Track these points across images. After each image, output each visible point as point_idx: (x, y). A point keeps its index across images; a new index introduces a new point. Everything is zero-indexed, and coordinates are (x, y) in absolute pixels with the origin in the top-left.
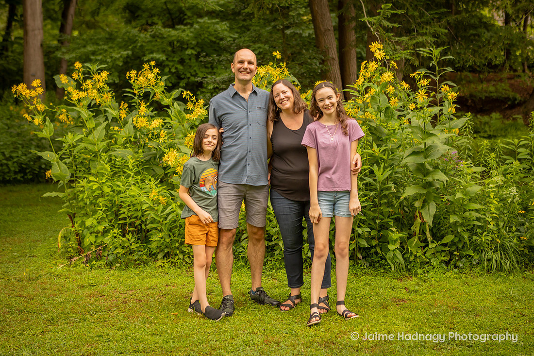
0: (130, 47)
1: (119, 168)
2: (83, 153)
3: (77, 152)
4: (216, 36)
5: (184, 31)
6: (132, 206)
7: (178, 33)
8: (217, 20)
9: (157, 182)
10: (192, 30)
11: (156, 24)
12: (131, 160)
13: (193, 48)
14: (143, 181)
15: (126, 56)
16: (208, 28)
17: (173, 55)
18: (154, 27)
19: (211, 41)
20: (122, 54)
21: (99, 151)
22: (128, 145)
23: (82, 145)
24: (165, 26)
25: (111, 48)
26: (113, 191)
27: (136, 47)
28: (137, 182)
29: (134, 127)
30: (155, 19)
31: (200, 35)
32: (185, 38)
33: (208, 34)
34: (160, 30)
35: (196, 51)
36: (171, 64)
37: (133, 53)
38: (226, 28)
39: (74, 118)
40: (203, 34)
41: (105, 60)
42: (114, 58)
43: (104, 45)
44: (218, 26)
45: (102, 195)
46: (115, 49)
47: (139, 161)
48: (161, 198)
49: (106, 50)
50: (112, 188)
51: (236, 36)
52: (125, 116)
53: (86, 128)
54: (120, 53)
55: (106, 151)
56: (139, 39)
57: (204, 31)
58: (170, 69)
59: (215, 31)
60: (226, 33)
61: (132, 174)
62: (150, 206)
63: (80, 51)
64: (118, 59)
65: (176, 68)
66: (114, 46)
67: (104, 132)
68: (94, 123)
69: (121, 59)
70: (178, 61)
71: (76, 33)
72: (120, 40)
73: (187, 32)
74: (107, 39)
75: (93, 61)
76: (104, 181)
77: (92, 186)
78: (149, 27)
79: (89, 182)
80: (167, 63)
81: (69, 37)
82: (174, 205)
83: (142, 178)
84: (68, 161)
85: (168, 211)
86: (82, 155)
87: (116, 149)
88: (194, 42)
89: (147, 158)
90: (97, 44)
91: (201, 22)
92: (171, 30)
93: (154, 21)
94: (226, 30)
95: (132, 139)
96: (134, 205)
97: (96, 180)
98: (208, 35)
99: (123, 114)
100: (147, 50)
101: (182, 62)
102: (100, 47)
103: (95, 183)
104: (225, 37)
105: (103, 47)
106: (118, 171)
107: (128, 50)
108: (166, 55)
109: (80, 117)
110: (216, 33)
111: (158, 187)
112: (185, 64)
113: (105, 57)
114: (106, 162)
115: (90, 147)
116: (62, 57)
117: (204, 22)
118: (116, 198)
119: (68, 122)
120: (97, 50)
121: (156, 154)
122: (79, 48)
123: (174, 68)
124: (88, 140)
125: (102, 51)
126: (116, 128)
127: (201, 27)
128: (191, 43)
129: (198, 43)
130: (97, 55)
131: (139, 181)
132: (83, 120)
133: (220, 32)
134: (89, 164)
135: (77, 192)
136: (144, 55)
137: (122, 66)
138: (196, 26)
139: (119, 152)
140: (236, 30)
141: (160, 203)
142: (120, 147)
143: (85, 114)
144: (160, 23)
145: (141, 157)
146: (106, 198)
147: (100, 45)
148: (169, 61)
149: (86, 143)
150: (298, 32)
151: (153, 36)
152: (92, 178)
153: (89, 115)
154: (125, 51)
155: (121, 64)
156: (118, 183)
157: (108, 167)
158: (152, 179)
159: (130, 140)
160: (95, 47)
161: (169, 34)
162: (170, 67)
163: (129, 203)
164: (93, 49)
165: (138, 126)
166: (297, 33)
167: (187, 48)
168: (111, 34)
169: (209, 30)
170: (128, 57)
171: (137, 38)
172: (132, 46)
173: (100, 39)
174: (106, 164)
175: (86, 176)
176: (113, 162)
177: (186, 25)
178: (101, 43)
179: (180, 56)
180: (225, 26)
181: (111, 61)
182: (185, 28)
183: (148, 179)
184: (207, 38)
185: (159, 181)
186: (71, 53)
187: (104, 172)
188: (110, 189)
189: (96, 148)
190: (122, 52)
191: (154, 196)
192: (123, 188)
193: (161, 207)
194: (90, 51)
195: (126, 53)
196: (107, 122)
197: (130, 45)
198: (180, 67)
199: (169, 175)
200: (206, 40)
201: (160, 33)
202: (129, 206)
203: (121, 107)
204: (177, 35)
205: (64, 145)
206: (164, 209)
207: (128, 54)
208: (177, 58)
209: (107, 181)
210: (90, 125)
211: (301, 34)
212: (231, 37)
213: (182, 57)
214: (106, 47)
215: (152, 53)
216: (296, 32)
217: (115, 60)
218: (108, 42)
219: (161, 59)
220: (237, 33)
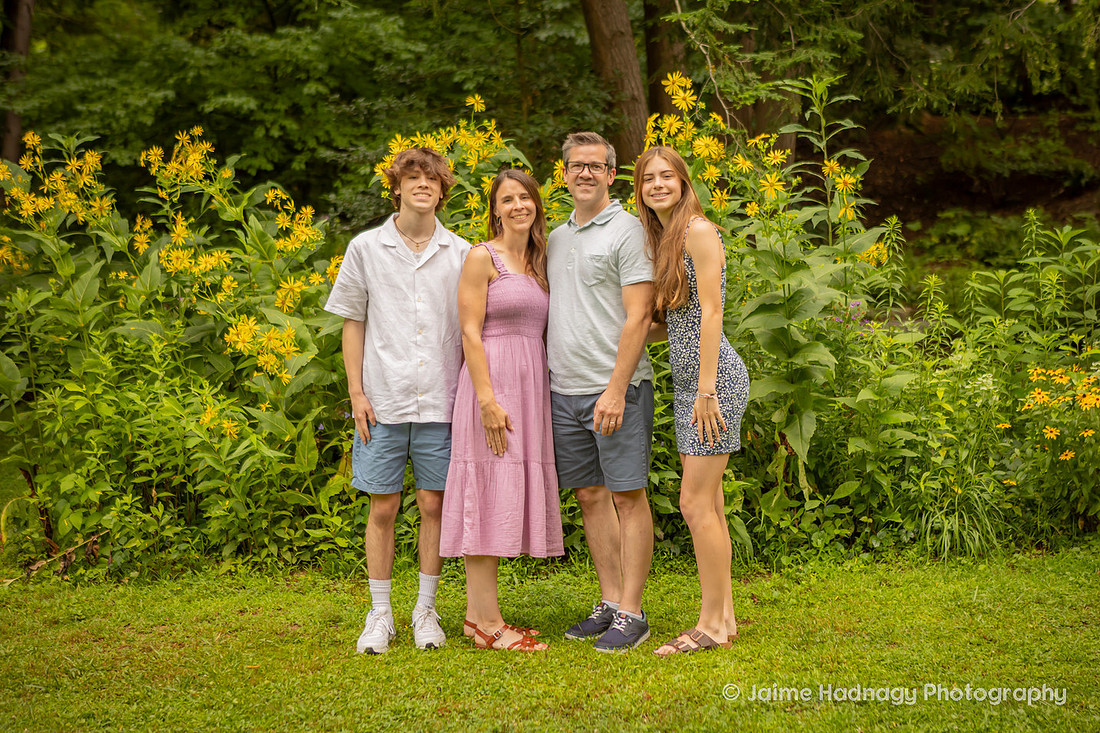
0: (171, 81)
1: (132, 362)
2: (52, 332)
3: (39, 331)
4: (372, 49)
5: (298, 39)
6: (163, 445)
7: (283, 46)
8: (375, 13)
9: (216, 390)
10: (317, 37)
11: (231, 24)
12: (156, 343)
13: (320, 80)
14: (185, 388)
15: (160, 102)
16: (355, 30)
17: (273, 96)
18: (225, 33)
19: (363, 61)
20: (153, 98)
21: (87, 326)
22: (152, 311)
23: (48, 314)
24: (253, 28)
25: (124, 83)
26: (121, 413)
27: (184, 79)
28: (173, 392)
29: (163, 270)
30: (229, 13)
31: (337, 49)
32: (300, 57)
33: (356, 45)
34: (240, 38)
35: (327, 85)
36: (269, 118)
37: (178, 94)
38: (397, 30)
39: (28, 256)
40: (344, 45)
41: (111, 112)
42: (132, 108)
43: (109, 76)
44: (377, 26)
45: (96, 423)
46: (136, 86)
47: (175, 345)
48: (226, 424)
49: (114, 89)
50: (118, 407)
51: (421, 48)
52: (146, 246)
53: (57, 276)
54: (146, 95)
55: (103, 325)
56: (192, 62)
57: (344, 38)
58: (267, 130)
59: (372, 38)
60: (398, 43)
61: (161, 375)
62: (203, 443)
63: (48, 91)
64: (143, 110)
65: (282, 128)
66: (132, 78)
67: (97, 284)
68: (73, 265)
69: (150, 110)
70: (286, 111)
71: (41, 47)
72: (147, 64)
73: (305, 42)
74: (114, 61)
75: (83, 117)
76: (98, 391)
77: (72, 404)
78: (214, 31)
79: (66, 394)
80: (260, 116)
81: (22, 59)
82: (253, 438)
83: (183, 381)
84: (16, 350)
85: (240, 451)
86: (50, 336)
87: (124, 321)
88: (322, 66)
89: (195, 338)
90: (93, 75)
91: (335, 19)
92: (265, 38)
93: (225, 18)
94: (398, 35)
95: (160, 298)
96: (167, 442)
97: (81, 390)
98: (356, 49)
99: (142, 243)
100: (213, 86)
101: (295, 111)
102: (97, 83)
103: (79, 397)
104: (395, 51)
105: (105, 81)
106: (130, 369)
107: (166, 87)
108: (256, 97)
109: (42, 252)
110: (374, 42)
111: (219, 400)
112: (303, 117)
113: (110, 105)
114: (102, 349)
115: (66, 319)
116: (8, 107)
117: (345, 18)
118: (128, 427)
119: (16, 265)
120: (90, 89)
121: (214, 329)
122: (47, 86)
123: (276, 127)
124: (63, 303)
125: (104, 92)
126: (123, 275)
127: (338, 30)
128: (315, 69)
129: (331, 68)
130: (92, 101)
131: (177, 389)
132: (49, 258)
133: (384, 39)
134: (66, 356)
135: (41, 418)
136: (205, 99)
137: (153, 125)
138: (326, 27)
139: (132, 326)
140: (422, 34)
141: (223, 436)
142: (135, 315)
143: (53, 245)
144: (240, 22)
145: (180, 335)
146: (105, 428)
147: (100, 78)
148: (266, 111)
149: (58, 310)
150: (566, 34)
151: (225, 54)
152: (71, 387)
153: (61, 248)
154: (158, 89)
155: (149, 121)
156: (132, 395)
157: (106, 360)
158: (206, 383)
159: (156, 302)
160: (87, 81)
161: (261, 47)
162: (269, 126)
163: (156, 438)
164: (83, 88)
165: (171, 269)
166: (563, 38)
167: (308, 79)
168: (124, 51)
169: (357, 36)
170: (166, 102)
171: (186, 59)
172: (175, 78)
173: (98, 63)
174: (104, 352)
175: (59, 381)
176: (120, 350)
177: (301, 25)
178: (100, 73)
179: (290, 98)
180: (396, 26)
181: (127, 115)
182: (300, 32)
183: (198, 384)
184: (354, 55)
185: (220, 386)
186: (29, 99)
187: (98, 371)
188: (114, 408)
189: (80, 322)
190: (151, 94)
191: (212, 420)
192: (141, 406)
193: (227, 444)
194: (75, 92)
195: (160, 95)
196: (103, 262)
197: (171, 76)
198: (291, 125)
199: (244, 374)
200: (351, 59)
201: (240, 47)
202: (157, 444)
203: (138, 228)
204: (282, 50)
205: (8, 315)
206: (235, 446)
207: (166, 98)
208: (283, 103)
209: (105, 392)
210: (66, 269)
211: (571, 39)
212: (410, 51)
213: (297, 100)
214: (112, 82)
215: (223, 92)
216: (561, 35)
217: (135, 112)
218: (116, 70)
219: (245, 107)
220: (424, 40)
